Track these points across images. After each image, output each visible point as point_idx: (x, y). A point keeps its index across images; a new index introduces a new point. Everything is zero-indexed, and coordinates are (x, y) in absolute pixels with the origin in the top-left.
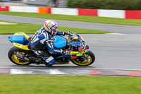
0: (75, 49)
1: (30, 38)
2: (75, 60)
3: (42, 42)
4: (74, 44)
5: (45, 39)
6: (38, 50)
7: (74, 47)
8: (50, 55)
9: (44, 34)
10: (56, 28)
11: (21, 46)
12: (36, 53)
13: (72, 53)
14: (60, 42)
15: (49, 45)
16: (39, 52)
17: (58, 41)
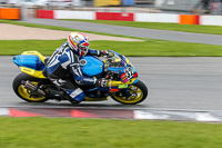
0: (117, 77)
1: (46, 60)
2: (117, 94)
3: (64, 65)
4: (114, 70)
5: (69, 62)
6: (58, 79)
7: (115, 75)
8: (77, 86)
9: (68, 54)
10: (86, 44)
11: (32, 72)
12: (55, 82)
13: (112, 83)
14: (93, 66)
15: (75, 71)
16: (60, 81)
17: (90, 64)
